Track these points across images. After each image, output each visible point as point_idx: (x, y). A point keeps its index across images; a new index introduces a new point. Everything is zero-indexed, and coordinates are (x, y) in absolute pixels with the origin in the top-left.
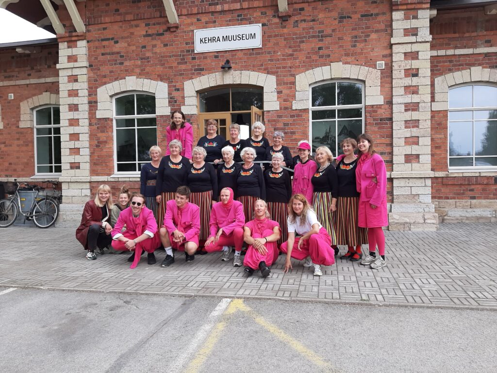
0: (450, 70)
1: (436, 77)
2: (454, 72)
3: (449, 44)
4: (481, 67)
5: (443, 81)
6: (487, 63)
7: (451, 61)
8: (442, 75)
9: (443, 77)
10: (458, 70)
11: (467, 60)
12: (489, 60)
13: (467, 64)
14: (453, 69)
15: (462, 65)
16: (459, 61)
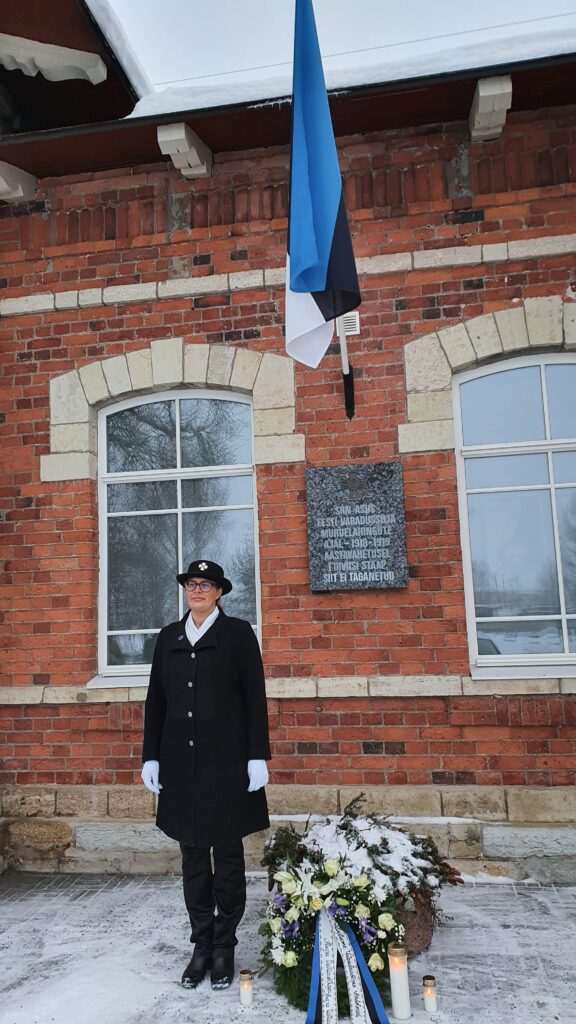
0: (96, 353)
1: (54, 376)
2: (105, 358)
3: (92, 274)
4: (180, 340)
5: (73, 388)
6: (200, 328)
7: (95, 326)
8: (73, 368)
9: (74, 373)
10: (118, 351)
11: (141, 318)
12: (206, 316)
13: (141, 334)
14: (102, 349)
15: (128, 335)
16: (120, 323)
